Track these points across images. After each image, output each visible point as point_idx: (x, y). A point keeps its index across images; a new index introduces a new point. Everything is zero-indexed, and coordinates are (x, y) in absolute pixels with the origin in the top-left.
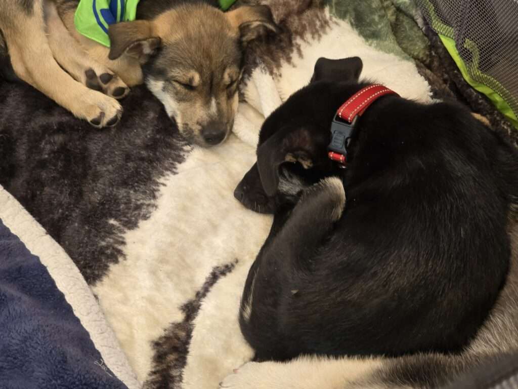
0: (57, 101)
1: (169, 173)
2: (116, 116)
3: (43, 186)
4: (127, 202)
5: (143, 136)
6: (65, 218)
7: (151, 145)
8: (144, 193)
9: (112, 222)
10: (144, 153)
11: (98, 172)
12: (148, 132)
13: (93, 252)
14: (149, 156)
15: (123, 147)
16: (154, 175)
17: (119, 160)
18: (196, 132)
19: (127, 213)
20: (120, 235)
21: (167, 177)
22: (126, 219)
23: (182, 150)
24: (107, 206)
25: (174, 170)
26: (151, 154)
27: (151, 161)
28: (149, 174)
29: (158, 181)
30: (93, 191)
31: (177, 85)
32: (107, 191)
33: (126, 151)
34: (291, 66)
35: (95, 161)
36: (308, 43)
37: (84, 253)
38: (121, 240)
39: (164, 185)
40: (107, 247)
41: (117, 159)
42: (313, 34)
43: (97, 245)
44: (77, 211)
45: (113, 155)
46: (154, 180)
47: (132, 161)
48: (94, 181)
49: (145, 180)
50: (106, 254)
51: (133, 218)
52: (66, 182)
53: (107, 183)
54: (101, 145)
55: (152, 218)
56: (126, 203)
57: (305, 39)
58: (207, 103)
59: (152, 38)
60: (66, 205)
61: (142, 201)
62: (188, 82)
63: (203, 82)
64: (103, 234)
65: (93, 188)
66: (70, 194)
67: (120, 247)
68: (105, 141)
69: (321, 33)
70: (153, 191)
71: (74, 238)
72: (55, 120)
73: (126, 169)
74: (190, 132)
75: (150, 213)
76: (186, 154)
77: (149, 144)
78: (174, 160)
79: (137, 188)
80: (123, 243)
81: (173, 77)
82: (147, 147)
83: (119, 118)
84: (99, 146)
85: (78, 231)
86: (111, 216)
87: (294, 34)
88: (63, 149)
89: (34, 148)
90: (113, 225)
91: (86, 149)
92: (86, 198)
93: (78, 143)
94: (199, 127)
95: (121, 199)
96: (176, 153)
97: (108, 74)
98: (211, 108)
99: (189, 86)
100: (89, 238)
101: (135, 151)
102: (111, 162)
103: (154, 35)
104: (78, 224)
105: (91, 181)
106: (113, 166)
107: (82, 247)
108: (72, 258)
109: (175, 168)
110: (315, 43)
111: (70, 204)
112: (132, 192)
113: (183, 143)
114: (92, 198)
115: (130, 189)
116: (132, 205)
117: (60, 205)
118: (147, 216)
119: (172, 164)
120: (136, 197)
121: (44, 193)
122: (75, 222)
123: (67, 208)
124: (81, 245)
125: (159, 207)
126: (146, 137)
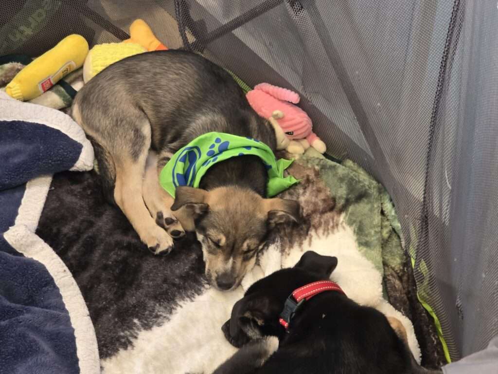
0: (134, 226)
1: (188, 299)
2: (167, 249)
3: (100, 283)
4: (152, 310)
5: (182, 269)
6: (105, 309)
7: (185, 277)
8: (165, 308)
9: (136, 321)
10: (177, 281)
11: (141, 284)
12: (187, 267)
13: (112, 338)
14: (180, 284)
15: (166, 272)
16: (178, 298)
17: (159, 280)
18: (213, 278)
19: (149, 318)
20: (136, 331)
21: (186, 302)
22: (146, 322)
23: (203, 286)
24: (137, 309)
25: (193, 299)
26: (181, 283)
27: (179, 288)
28: (175, 296)
29: (178, 302)
30: (133, 296)
31: (210, 242)
32: (142, 299)
33: (165, 275)
34: (300, 250)
35: (143, 276)
36: (318, 236)
37: (106, 336)
38: (135, 335)
39: (181, 306)
40: (123, 337)
41: (158, 279)
42: (324, 230)
43: (117, 333)
44: (115, 306)
45: (156, 275)
46: (176, 302)
47: (167, 284)
48: (136, 289)
49: (169, 299)
50: (120, 341)
51: (151, 323)
52: (116, 284)
53: (144, 293)
54: (151, 266)
55: (163, 326)
56: (150, 311)
57: (318, 232)
58: (227, 260)
59: (203, 204)
60: (109, 300)
61: (161, 313)
62: (217, 242)
63: (227, 244)
64: (125, 327)
65: (133, 294)
66: (115, 293)
67: (132, 340)
68: (155, 264)
69: (330, 231)
70: (172, 309)
71: (105, 323)
72: (127, 239)
73: (161, 288)
74: (210, 276)
75: (163, 323)
76: (205, 290)
77: (183, 275)
78: (196, 292)
79: (161, 303)
80: (136, 338)
81: (209, 235)
82: (181, 277)
83: (169, 252)
84: (149, 266)
85: (109, 320)
86: (137, 317)
87: (312, 227)
88: (124, 261)
89: (105, 254)
90: (135, 324)
91: (139, 266)
92: (126, 299)
93: (136, 260)
94: (216, 275)
95: (149, 307)
96: (199, 288)
97: (171, 219)
98: (228, 264)
99: (217, 244)
100: (114, 327)
101: (172, 278)
102: (153, 280)
103: (205, 202)
104: (112, 316)
105: (134, 289)
106: (153, 283)
107: (107, 332)
108: (97, 337)
109: (194, 297)
110: (323, 238)
111: (112, 300)
112: (158, 305)
113: (206, 282)
114: (130, 301)
115: (157, 302)
116: (154, 314)
117: (106, 298)
118: (161, 324)
119: (193, 294)
120: (159, 309)
121: (99, 287)
122: (110, 313)
123: (109, 302)
124: (107, 330)
125: (171, 321)
126: (184, 270)
